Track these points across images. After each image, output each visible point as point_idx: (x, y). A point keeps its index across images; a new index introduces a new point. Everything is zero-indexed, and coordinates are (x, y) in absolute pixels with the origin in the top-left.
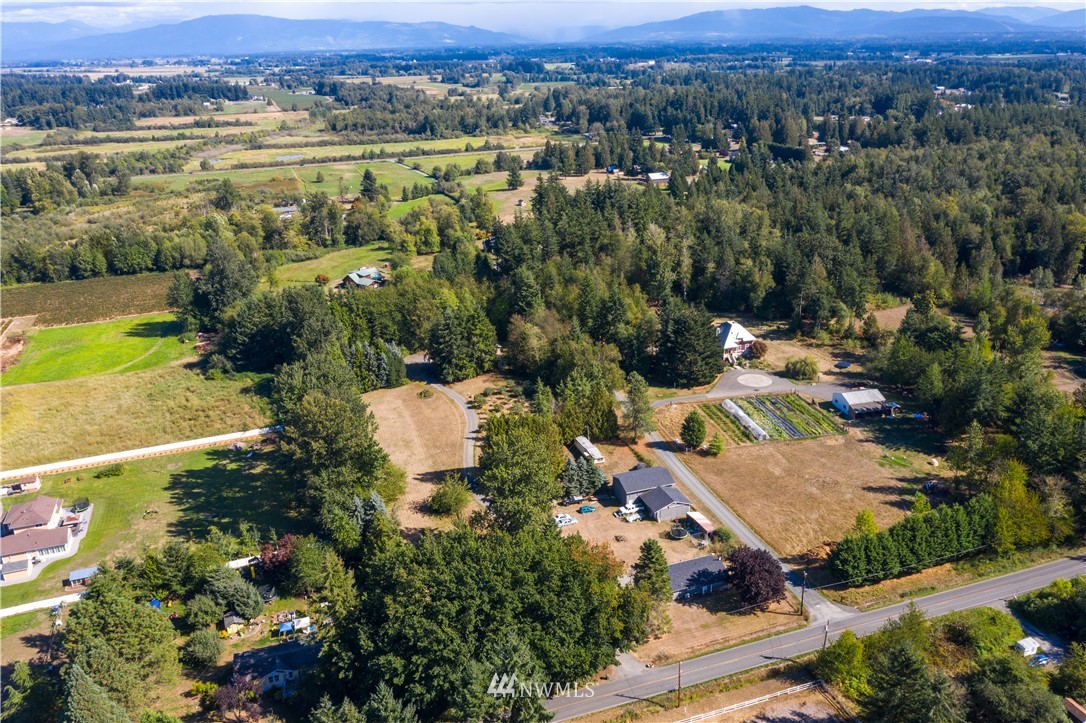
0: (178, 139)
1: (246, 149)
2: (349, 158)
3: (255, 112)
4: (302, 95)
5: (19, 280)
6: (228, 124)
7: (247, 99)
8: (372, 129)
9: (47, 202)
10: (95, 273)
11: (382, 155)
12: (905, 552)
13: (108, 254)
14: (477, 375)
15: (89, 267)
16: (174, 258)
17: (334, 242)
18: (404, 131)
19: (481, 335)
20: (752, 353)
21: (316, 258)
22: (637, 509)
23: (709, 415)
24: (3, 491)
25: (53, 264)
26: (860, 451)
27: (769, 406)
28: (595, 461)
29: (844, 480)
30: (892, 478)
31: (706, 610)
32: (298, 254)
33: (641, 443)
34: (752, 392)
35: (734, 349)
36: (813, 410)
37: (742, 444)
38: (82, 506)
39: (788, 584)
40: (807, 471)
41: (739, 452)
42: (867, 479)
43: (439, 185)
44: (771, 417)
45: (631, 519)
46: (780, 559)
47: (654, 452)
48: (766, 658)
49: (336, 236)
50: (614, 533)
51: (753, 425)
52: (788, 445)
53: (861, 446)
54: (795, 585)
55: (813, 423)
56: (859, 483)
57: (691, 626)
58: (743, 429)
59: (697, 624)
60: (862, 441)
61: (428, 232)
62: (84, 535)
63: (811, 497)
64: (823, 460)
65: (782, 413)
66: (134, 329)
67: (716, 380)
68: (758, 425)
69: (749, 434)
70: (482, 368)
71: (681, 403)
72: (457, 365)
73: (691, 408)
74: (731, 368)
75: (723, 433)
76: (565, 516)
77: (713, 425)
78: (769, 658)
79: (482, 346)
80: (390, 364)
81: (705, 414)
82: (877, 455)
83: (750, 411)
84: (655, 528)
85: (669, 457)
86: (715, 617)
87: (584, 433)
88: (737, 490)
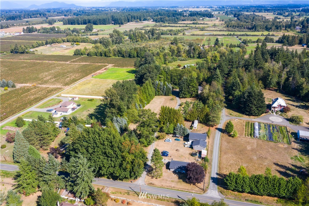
0: (185, 27)
1: (199, 31)
2: (223, 35)
3: (212, 21)
4: (229, 17)
5: (118, 56)
6: (201, 24)
7: (213, 17)
8: (238, 27)
9: (139, 39)
10: (134, 57)
11: (234, 35)
12: (253, 186)
14: (190, 97)
15: (133, 55)
17: (194, 57)
18: (247, 29)
19: (192, 86)
21: (186, 60)
22: (190, 144)
23: (246, 125)
24: (70, 99)
25: (126, 53)
26: (289, 151)
27: (271, 128)
28: (194, 128)
29: (270, 158)
30: (290, 164)
31: (178, 177)
32: (182, 58)
33: (215, 127)
34: (269, 122)
35: (276, 107)
36: (287, 134)
37: (247, 137)
38: (79, 105)
39: (211, 181)
40: (260, 151)
41: (243, 139)
42: (279, 161)
43: (240, 44)
44: (267, 131)
45: (186, 146)
46: (217, 173)
47: (215, 131)
48: (178, 197)
49: (195, 55)
50: (178, 148)
51: (257, 132)
52: (263, 141)
53: (291, 150)
54: (213, 182)
55: (281, 138)
56: (275, 161)
57: (169, 179)
58: (253, 132)
59: (172, 180)
60: (294, 149)
61: (216, 57)
62: (74, 111)
63: (251, 160)
64: (270, 150)
65: (273, 131)
66: (129, 71)
67: (261, 116)
68: (259, 133)
69: (252, 134)
70: (192, 96)
71: (241, 119)
72: (184, 93)
73: (242, 122)
74: (272, 113)
75: (244, 132)
76: (170, 139)
77: (243, 128)
78: (179, 197)
79: (192, 89)
80: (166, 89)
81: (245, 125)
82: (294, 155)
83: (261, 128)
84: (190, 151)
85: (218, 134)
86: (178, 180)
87: (198, 119)
88: (228, 149)
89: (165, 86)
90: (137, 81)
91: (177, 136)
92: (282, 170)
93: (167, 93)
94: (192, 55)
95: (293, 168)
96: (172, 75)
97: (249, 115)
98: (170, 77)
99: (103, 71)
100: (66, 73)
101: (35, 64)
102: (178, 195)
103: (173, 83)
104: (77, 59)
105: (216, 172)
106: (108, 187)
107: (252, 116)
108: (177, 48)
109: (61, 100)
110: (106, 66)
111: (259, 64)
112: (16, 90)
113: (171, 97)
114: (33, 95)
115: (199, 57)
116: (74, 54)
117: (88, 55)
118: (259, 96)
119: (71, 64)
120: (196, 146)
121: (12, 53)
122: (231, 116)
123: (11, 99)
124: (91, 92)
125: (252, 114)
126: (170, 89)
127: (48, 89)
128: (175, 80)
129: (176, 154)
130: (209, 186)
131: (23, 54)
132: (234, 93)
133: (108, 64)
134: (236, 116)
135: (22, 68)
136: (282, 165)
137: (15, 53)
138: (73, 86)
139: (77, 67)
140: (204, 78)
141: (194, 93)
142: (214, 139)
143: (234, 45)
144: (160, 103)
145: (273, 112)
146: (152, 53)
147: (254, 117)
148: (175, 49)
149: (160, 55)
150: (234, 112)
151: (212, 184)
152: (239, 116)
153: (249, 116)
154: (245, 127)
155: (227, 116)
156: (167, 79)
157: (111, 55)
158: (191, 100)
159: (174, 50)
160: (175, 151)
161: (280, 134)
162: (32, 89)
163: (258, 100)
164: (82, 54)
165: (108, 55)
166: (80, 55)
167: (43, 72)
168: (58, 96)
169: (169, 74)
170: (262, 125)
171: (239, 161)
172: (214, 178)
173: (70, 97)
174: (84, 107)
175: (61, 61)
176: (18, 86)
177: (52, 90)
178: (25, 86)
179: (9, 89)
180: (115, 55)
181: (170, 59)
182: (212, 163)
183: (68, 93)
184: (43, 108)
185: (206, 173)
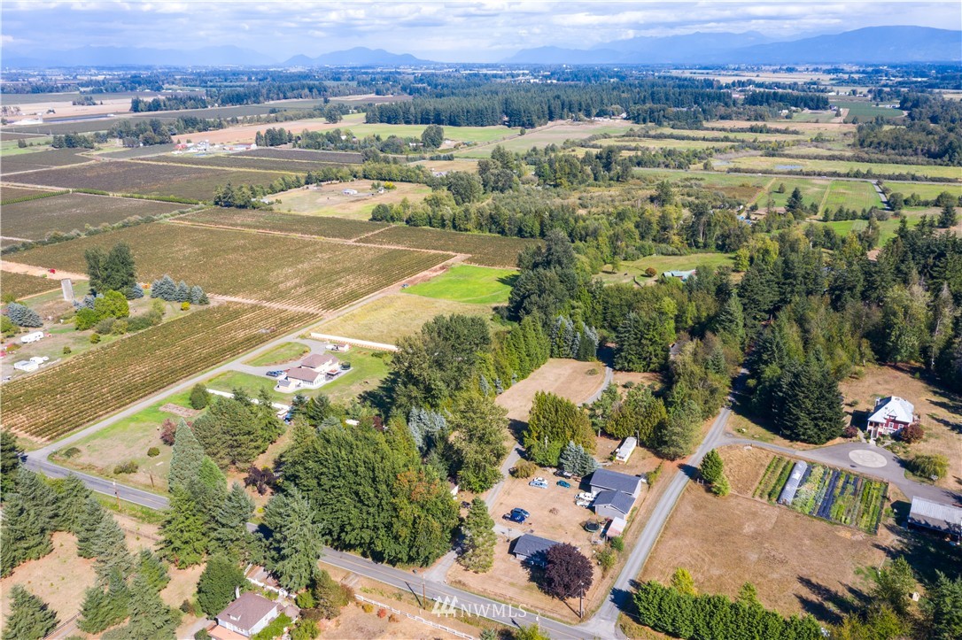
0: (722, 141)
1: (762, 156)
2: (834, 174)
3: (817, 122)
4: (884, 109)
6: (777, 131)
7: (826, 109)
8: (894, 149)
9: (564, 181)
10: (532, 236)
11: (868, 175)
13: (542, 224)
14: (644, 371)
15: (529, 230)
16: (581, 235)
17: (705, 246)
18: (924, 154)
19: (651, 340)
20: (905, 434)
21: (681, 255)
22: (592, 499)
23: (769, 467)
24: (330, 347)
25: (510, 224)
26: (861, 553)
27: (840, 483)
28: (617, 458)
29: (796, 564)
30: (845, 585)
31: (529, 576)
32: (670, 249)
33: (679, 461)
34: (846, 466)
35: (882, 424)
36: (878, 504)
37: (757, 498)
38: (346, 367)
39: (609, 597)
40: (775, 542)
41: (744, 502)
42: (818, 573)
43: (870, 212)
44: (824, 491)
45: (579, 503)
46: (633, 581)
47: (675, 472)
48: (513, 622)
49: (709, 241)
50: (557, 506)
51: (791, 488)
52: (797, 516)
53: (869, 550)
54: (613, 600)
55: (856, 513)
56: (805, 573)
57: (506, 579)
58: (780, 488)
59: (512, 580)
60: (878, 547)
61: (767, 252)
62: (330, 381)
63: (740, 560)
64: (807, 542)
65: (842, 493)
66: (506, 277)
67: (830, 443)
68: (797, 491)
69: (776, 494)
70: (649, 366)
71: (761, 448)
72: (626, 358)
73: (763, 455)
74: (864, 441)
75: (757, 484)
76: (543, 480)
77: (757, 474)
78: (515, 623)
79: (651, 349)
80: (582, 342)
81: (767, 465)
82: (869, 564)
83: (812, 478)
84: (587, 516)
85: (682, 480)
86: (527, 583)
87: (635, 435)
88: (689, 525)
89: (579, 334)
90: (512, 312)
91: (565, 474)
92: (814, 598)
93: (582, 353)
94: (701, 240)
95: (849, 596)
96: (607, 303)
97: (790, 438)
98: (601, 307)
99: (435, 274)
100: (338, 273)
101: (267, 242)
103: (610, 326)
104: (376, 232)
105: (632, 577)
106: (357, 575)
107: (799, 443)
108: (660, 217)
109: (307, 349)
110: (449, 257)
111: (877, 288)
112: (207, 311)
113: (595, 364)
114: (244, 328)
115: (722, 248)
116: (371, 217)
117: (407, 222)
118: (821, 386)
119: (357, 247)
120: (603, 506)
121: (219, 207)
122: (739, 435)
123: (192, 334)
124: (385, 331)
125: (800, 435)
126: (591, 342)
127: (282, 315)
128: (614, 316)
129: (548, 519)
130: (599, 610)
131: (243, 211)
132: (763, 372)
133: (454, 254)
134: (753, 436)
135: (235, 249)
136: (820, 586)
137: (226, 206)
138: (346, 311)
139: (371, 255)
140: (699, 318)
141: (654, 359)
142: (661, 494)
143: (851, 211)
144: (556, 380)
145: (867, 438)
146: (583, 228)
147: (805, 444)
148: (654, 220)
149: (600, 239)
150: (752, 425)
151: (609, 605)
152: (761, 439)
153: (792, 441)
154: (762, 472)
155: (726, 433)
156: (593, 311)
157: (469, 226)
158: (644, 377)
159: (650, 223)
160: (546, 513)
161: (859, 503)
162: (245, 311)
163: (817, 399)
164: (392, 219)
165: (462, 226)
166: (387, 220)
167: (280, 266)
168: (303, 337)
169: (600, 301)
170: (818, 472)
171: (703, 560)
172: (620, 591)
173: (331, 342)
174: (359, 371)
175: (334, 236)
176: (216, 300)
177: (292, 319)
178: (231, 302)
179: (193, 308)
180: (480, 226)
181: (631, 250)
182: (630, 555)
183: (328, 331)
184: (259, 365)
185: (603, 577)
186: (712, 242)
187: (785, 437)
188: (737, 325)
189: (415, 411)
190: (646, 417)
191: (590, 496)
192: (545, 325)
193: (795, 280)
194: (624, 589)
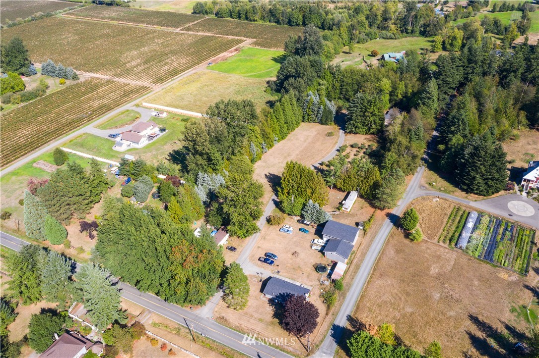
5: (270, 22)
10: (297, 25)
13: (304, 17)
15: (295, 21)
16: (330, 24)
17: (412, 32)
19: (371, 113)
21: (396, 39)
22: (323, 244)
23: (450, 216)
24: (154, 114)
25: (282, 16)
26: (515, 293)
27: (501, 230)
28: (343, 209)
29: (468, 303)
30: (503, 323)
31: (273, 313)
32: (389, 34)
33: (386, 211)
34: (505, 215)
35: (533, 181)
36: (528, 249)
37: (441, 243)
38: (163, 130)
39: (330, 332)
40: (453, 282)
41: (431, 246)
42: (483, 312)
43: (524, 5)
44: (490, 237)
45: (314, 247)
46: (350, 316)
47: (383, 220)
48: (259, 355)
49: (415, 28)
50: (298, 250)
51: (466, 235)
52: (470, 259)
53: (521, 290)
54: (333, 336)
55: (512, 257)
56: (474, 311)
57: (256, 315)
58: (457, 234)
59: (260, 316)
60: (527, 287)
61: (455, 38)
62: (151, 141)
63: (427, 298)
64: (476, 283)
65: (502, 239)
66: (278, 57)
67: (493, 196)
68: (470, 237)
69: (454, 240)
70: (370, 131)
71: (446, 200)
72: (354, 125)
73: (446, 206)
74: (518, 193)
75: (441, 230)
76: (289, 227)
77: (442, 222)
79: (372, 119)
80: (324, 112)
81: (449, 213)
82: (521, 303)
83: (480, 226)
84: (318, 259)
85: (388, 227)
86: (271, 319)
87: (357, 190)
88: (392, 267)
89: (322, 107)
90: (279, 86)
91: (306, 222)
92: (480, 334)
93: (324, 119)
94: (410, 28)
95: (506, 333)
96: (343, 81)
97: (467, 191)
98: (339, 85)
99: (231, 55)
100: (166, 54)
101: (123, 31)
102: (259, 351)
103: (344, 98)
104: (196, 22)
105: (348, 313)
106: (150, 312)
107: (472, 195)
108: (383, 11)
109: (138, 116)
110: (241, 41)
111: (533, 70)
112: (77, 85)
113: (332, 127)
114: (100, 98)
115: (423, 34)
116: (192, 11)
117: (216, 15)
118: (494, 157)
119: (182, 34)
120: (331, 252)
121: (95, 4)
122: (430, 188)
123: (64, 103)
124: (192, 101)
125: (474, 190)
126: (331, 112)
127: (126, 88)
128: (347, 91)
129: (291, 261)
130: (322, 345)
131: (111, 8)
132: (450, 140)
133: (245, 39)
134: (440, 189)
135: (101, 37)
136: (485, 323)
137: (100, 4)
138: (169, 84)
139: (190, 40)
140: (406, 93)
141: (374, 126)
142: (372, 240)
143: (511, 5)
144: (305, 141)
145: (521, 191)
146: (331, 19)
147: (477, 196)
148: (379, 13)
149: (342, 29)
150: (439, 179)
151: (330, 342)
152: (445, 191)
153: (467, 193)
154: (445, 220)
155: (421, 186)
156: (333, 87)
157: (256, 18)
158: (365, 139)
159: (376, 16)
160: (290, 255)
161: (514, 248)
162: (102, 85)
163: (490, 166)
164: (207, 13)
165: (252, 18)
166: (203, 14)
167: (129, 50)
168: (137, 106)
169: (338, 80)
170: (485, 220)
171: (400, 299)
172: (338, 327)
173: (155, 109)
174: (172, 133)
175: (167, 26)
176: (85, 76)
177: (132, 92)
178: (94, 77)
179: (69, 83)
180: (263, 18)
181: (362, 36)
182: (348, 294)
183: (154, 101)
184: (105, 129)
185: (327, 314)
186: (417, 29)
187: (463, 190)
188: (433, 101)
189: (200, 174)
190: (365, 179)
191: (321, 242)
192: (298, 100)
193: (476, 64)
194: (341, 325)
